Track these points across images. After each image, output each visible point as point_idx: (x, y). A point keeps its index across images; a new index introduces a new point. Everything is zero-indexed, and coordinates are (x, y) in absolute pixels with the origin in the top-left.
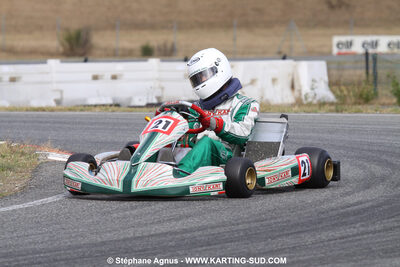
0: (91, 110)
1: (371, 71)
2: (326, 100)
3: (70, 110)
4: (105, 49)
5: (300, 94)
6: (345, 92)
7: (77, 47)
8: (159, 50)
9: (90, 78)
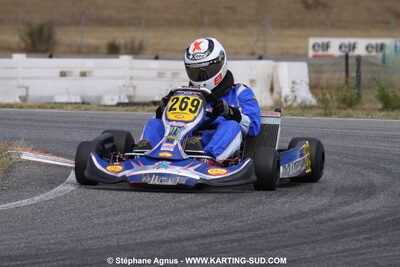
0: (62, 108)
1: (353, 74)
2: (308, 103)
3: (39, 107)
4: (70, 46)
5: (280, 97)
6: (328, 96)
7: (40, 43)
8: (126, 48)
9: (58, 74)
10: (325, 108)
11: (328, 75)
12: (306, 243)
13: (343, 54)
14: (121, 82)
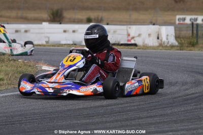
1: (195, 32)
2: (174, 44)
3: (53, 46)
4: (70, 19)
5: (162, 42)
6: (183, 41)
7: (57, 18)
8: (95, 19)
9: (62, 30)
10: (180, 47)
11: (185, 32)
12: (168, 107)
13: (191, 23)
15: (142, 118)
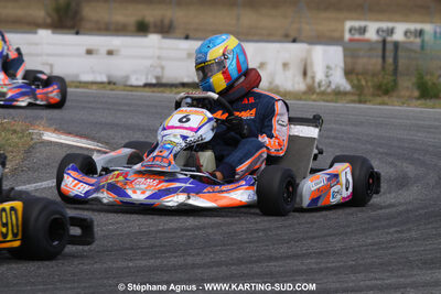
0: (83, 87)
1: (390, 60)
2: (342, 89)
4: (97, 22)
5: (314, 81)
6: (363, 83)
7: (66, 19)
8: (155, 26)
9: (83, 50)
10: (360, 95)
11: (365, 60)
13: (380, 39)
14: (148, 63)
15: (276, 259)
